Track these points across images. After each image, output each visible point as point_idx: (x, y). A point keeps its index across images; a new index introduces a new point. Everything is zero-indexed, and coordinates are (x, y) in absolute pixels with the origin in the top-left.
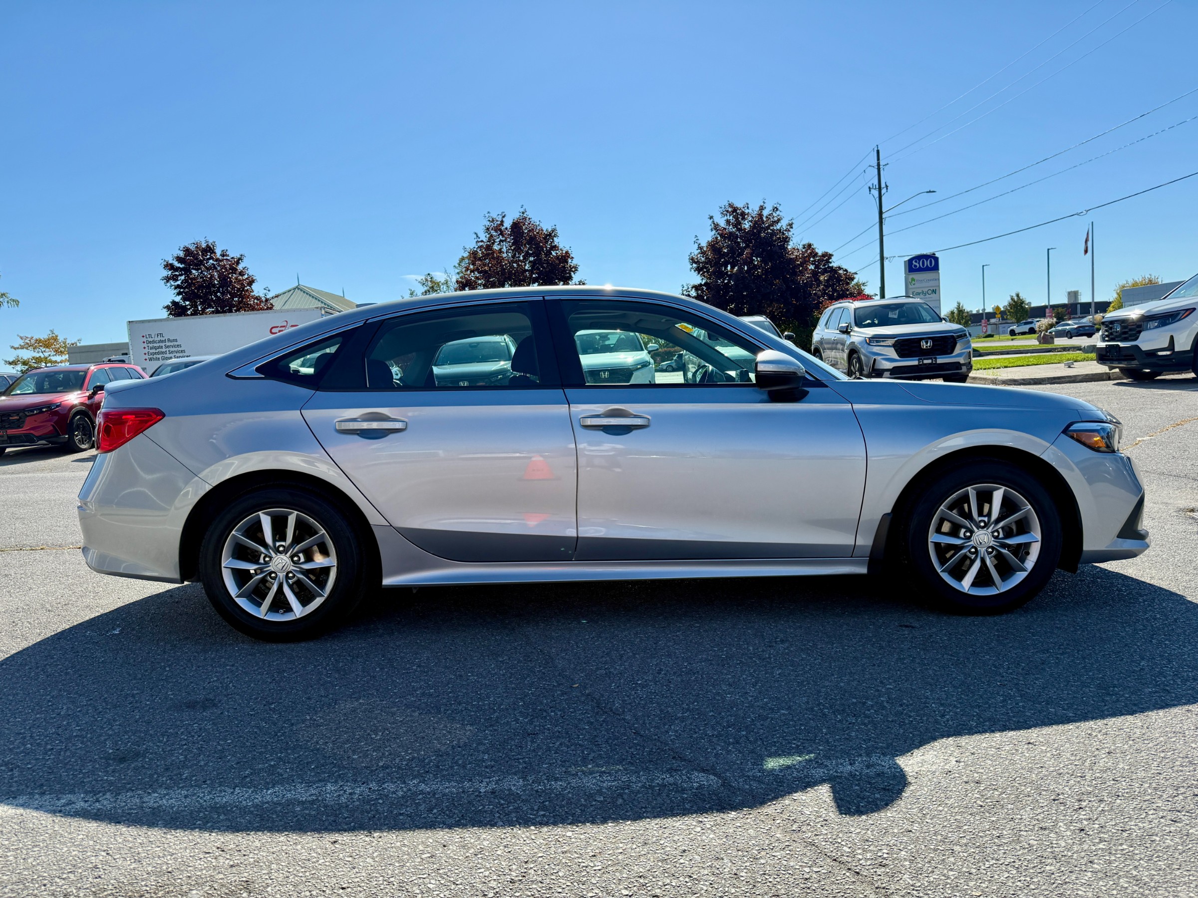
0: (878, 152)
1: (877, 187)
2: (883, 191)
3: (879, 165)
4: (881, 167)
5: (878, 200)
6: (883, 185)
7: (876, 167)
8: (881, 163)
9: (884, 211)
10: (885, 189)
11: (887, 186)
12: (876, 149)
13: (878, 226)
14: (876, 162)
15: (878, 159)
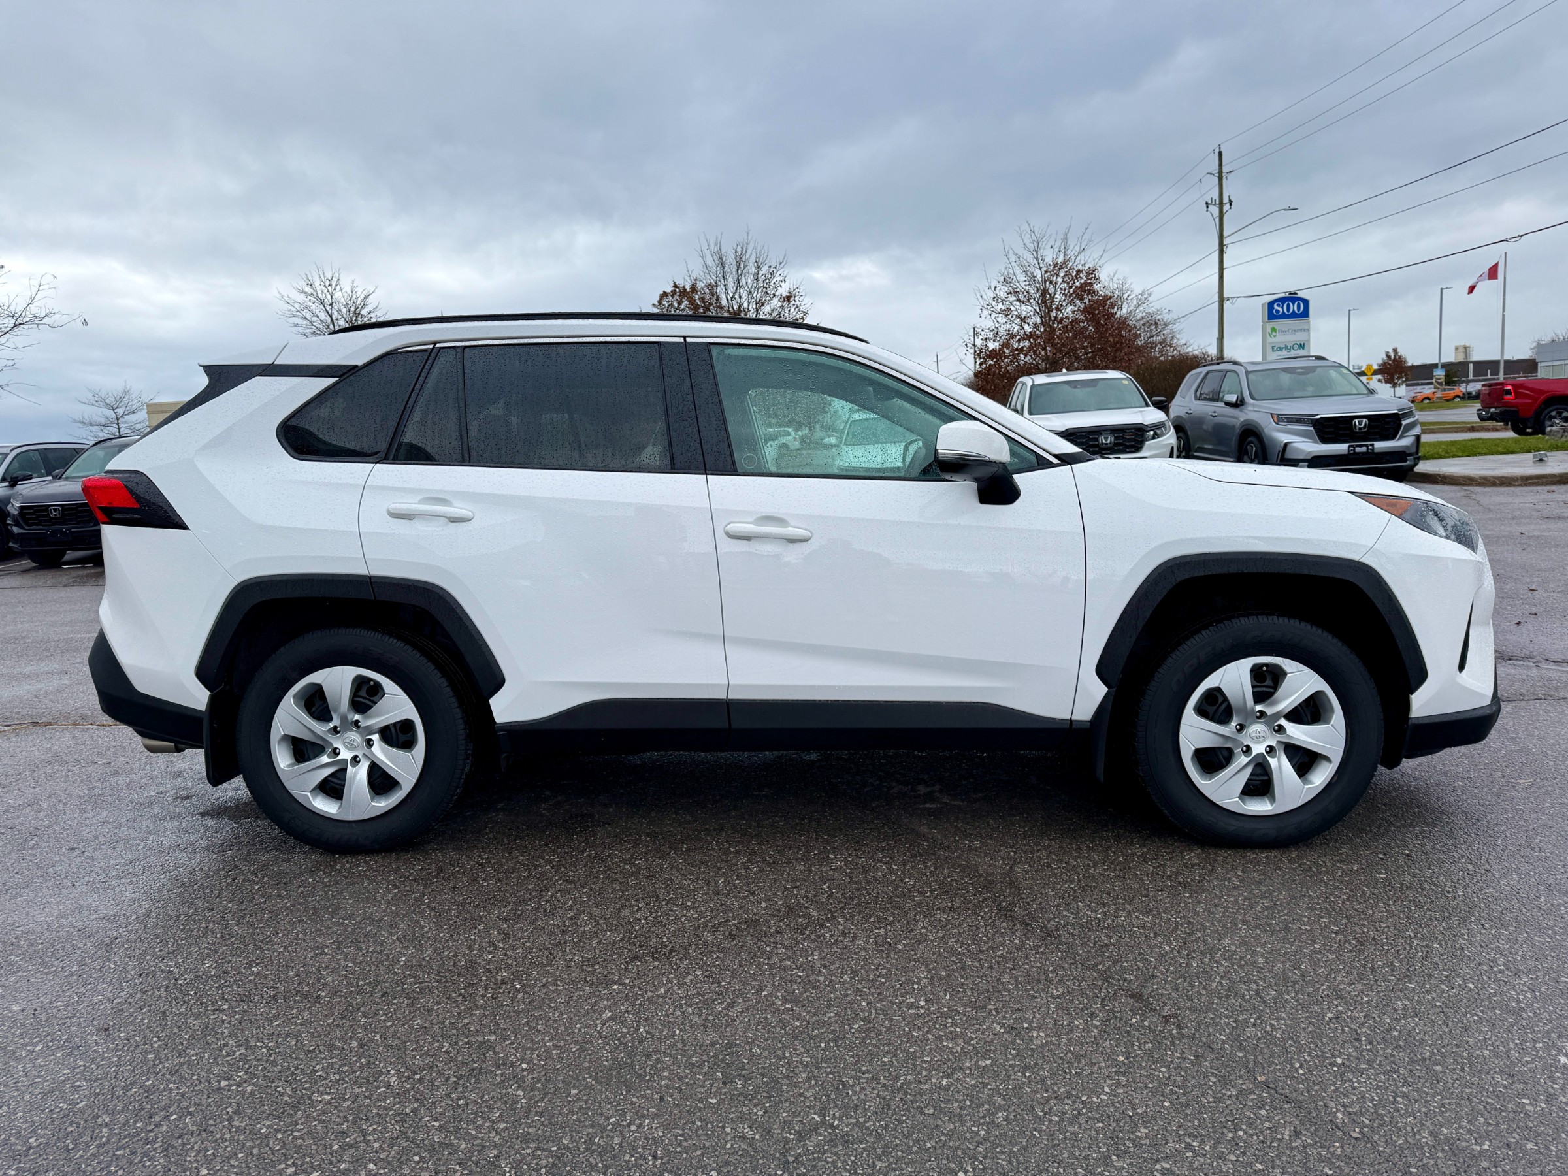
0: (1220, 153)
1: (1217, 202)
2: (1226, 207)
3: (1220, 172)
4: (1224, 174)
5: (1217, 220)
6: (1226, 200)
7: (1217, 175)
8: (1225, 170)
9: (1225, 234)
10: (1228, 205)
11: (1231, 202)
12: (1217, 150)
13: (1216, 255)
14: (1217, 167)
15: (1221, 165)
